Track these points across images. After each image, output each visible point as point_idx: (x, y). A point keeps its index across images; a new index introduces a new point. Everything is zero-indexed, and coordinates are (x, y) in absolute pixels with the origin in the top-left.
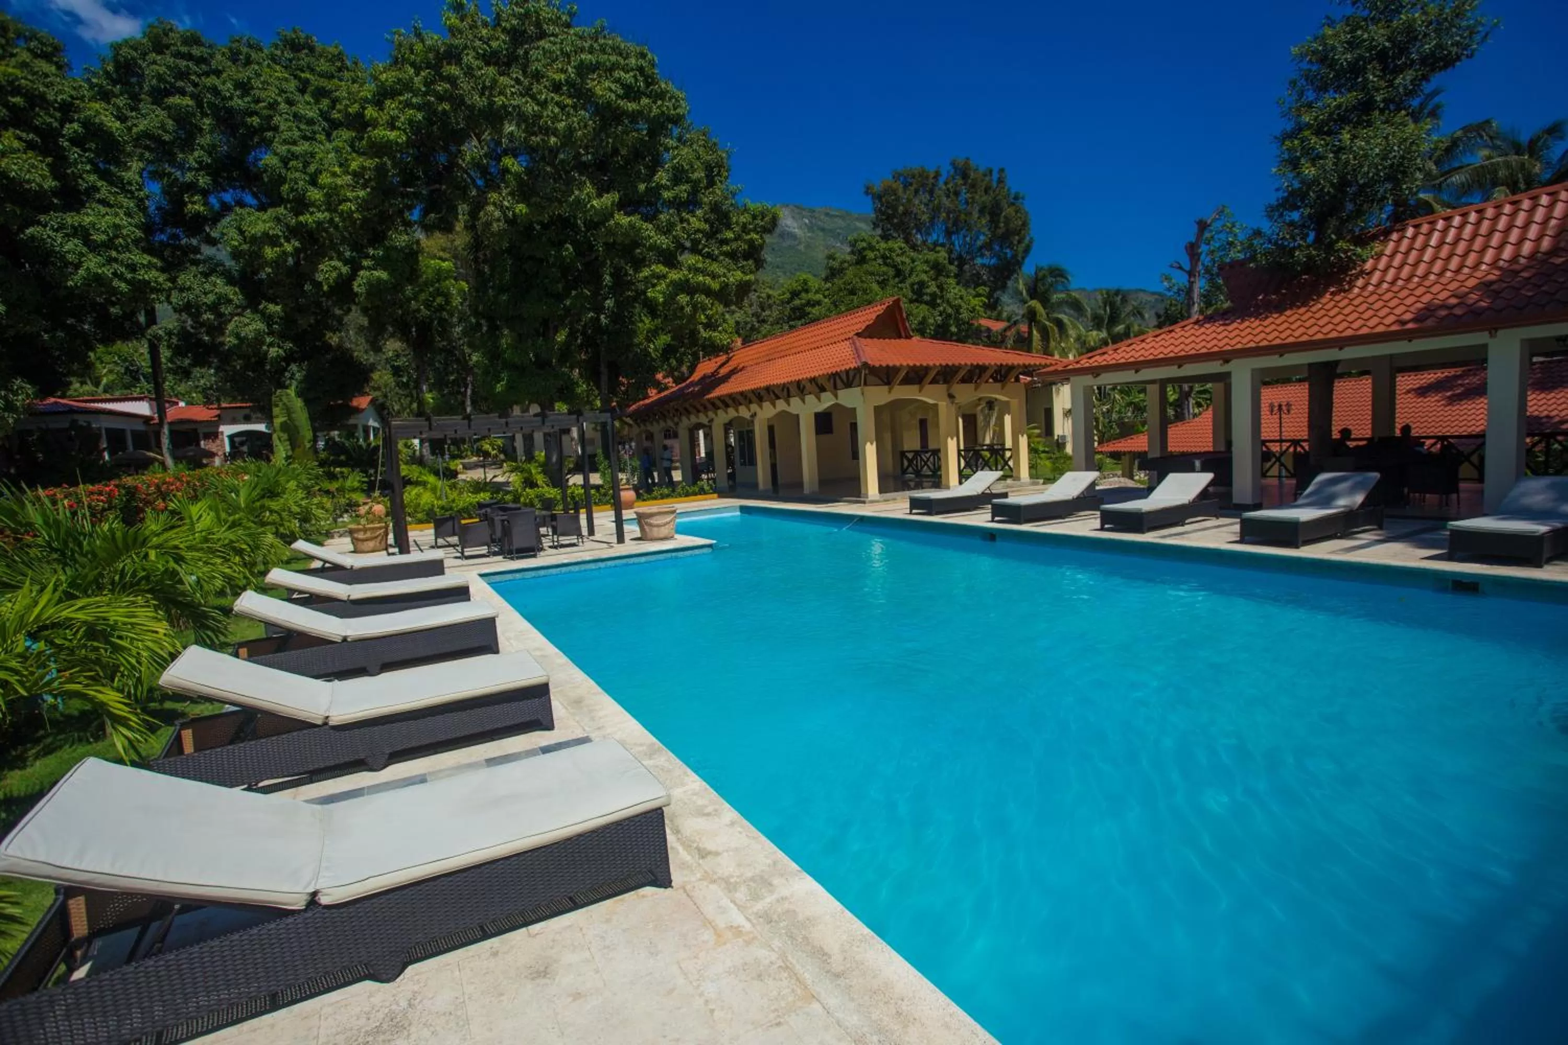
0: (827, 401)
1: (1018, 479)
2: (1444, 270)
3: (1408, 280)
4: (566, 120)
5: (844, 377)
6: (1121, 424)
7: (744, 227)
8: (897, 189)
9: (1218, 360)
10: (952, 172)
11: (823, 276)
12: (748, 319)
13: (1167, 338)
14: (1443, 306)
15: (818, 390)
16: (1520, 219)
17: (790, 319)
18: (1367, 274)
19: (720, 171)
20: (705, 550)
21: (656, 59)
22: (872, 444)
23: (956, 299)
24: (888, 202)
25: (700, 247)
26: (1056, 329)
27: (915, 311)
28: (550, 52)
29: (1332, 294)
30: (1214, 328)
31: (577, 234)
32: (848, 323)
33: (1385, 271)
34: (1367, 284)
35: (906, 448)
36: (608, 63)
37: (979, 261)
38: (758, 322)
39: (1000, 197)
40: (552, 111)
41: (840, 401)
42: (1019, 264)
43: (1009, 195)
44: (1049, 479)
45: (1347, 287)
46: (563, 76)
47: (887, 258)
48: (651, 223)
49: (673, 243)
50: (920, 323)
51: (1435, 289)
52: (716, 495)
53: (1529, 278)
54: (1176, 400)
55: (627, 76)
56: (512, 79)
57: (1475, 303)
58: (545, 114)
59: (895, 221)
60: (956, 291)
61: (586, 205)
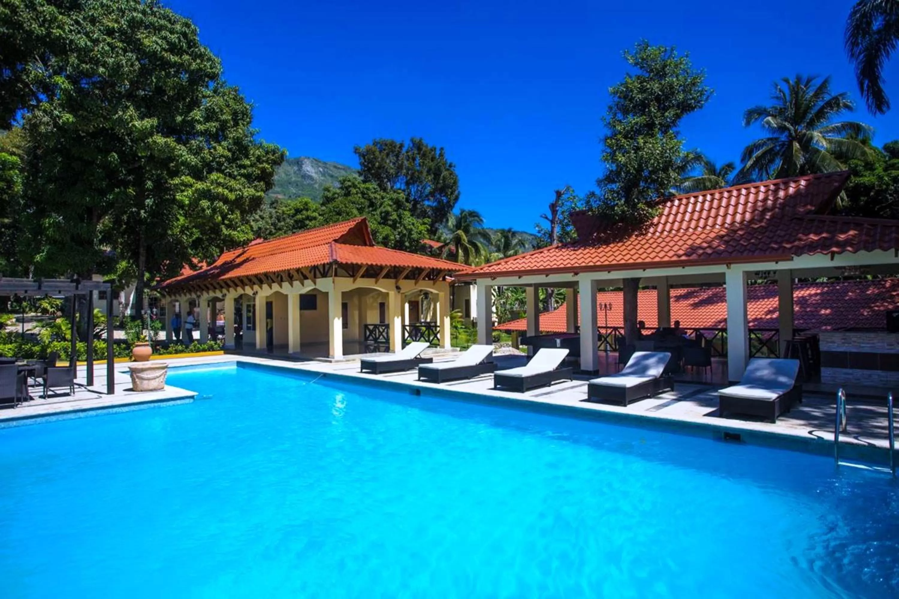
0: (308, 287)
1: (443, 347)
2: (697, 227)
3: (678, 231)
4: (115, 58)
5: (322, 270)
6: (512, 312)
7: (259, 159)
8: (375, 151)
9: (571, 272)
10: (411, 145)
11: (321, 202)
12: (268, 227)
13: (539, 256)
14: (700, 248)
15: (302, 278)
16: (733, 201)
17: (294, 227)
18: (655, 225)
19: (243, 117)
20: (187, 401)
21: (198, 30)
22: (339, 319)
23: (409, 225)
24: (369, 159)
25: (223, 168)
26: (473, 249)
27: (381, 230)
28: (107, 6)
29: (636, 236)
30: (567, 252)
31: (123, 146)
32: (330, 232)
33: (665, 224)
34: (656, 231)
35: (369, 322)
36: (156, 24)
37: (426, 203)
38: (275, 229)
39: (440, 164)
40: (103, 48)
41: (317, 287)
42: (451, 207)
43: (446, 164)
44: (464, 348)
45: (644, 232)
46: (116, 25)
47: (365, 194)
48: (185, 145)
49: (200, 162)
50: (384, 238)
51: (694, 237)
52: (222, 352)
53: (743, 235)
54: (543, 299)
55: (173, 36)
56: (72, 19)
57: (716, 247)
58: (96, 49)
59: (373, 171)
60: (410, 220)
61: (128, 124)
